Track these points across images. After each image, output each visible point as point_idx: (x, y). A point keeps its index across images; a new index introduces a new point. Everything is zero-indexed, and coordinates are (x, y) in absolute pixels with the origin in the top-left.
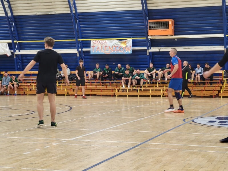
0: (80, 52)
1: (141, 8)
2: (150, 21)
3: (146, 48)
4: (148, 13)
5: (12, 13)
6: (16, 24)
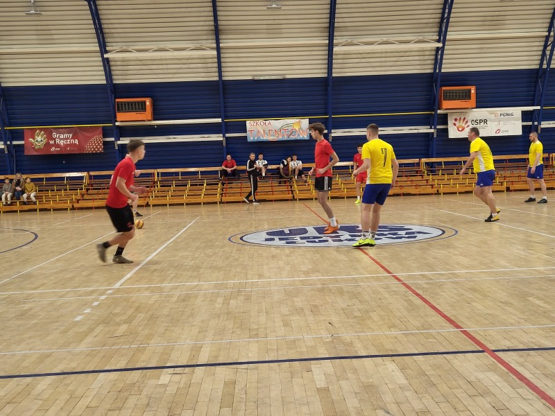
0: (9, 146)
1: (105, 82)
3: (113, 139)
4: (115, 88)
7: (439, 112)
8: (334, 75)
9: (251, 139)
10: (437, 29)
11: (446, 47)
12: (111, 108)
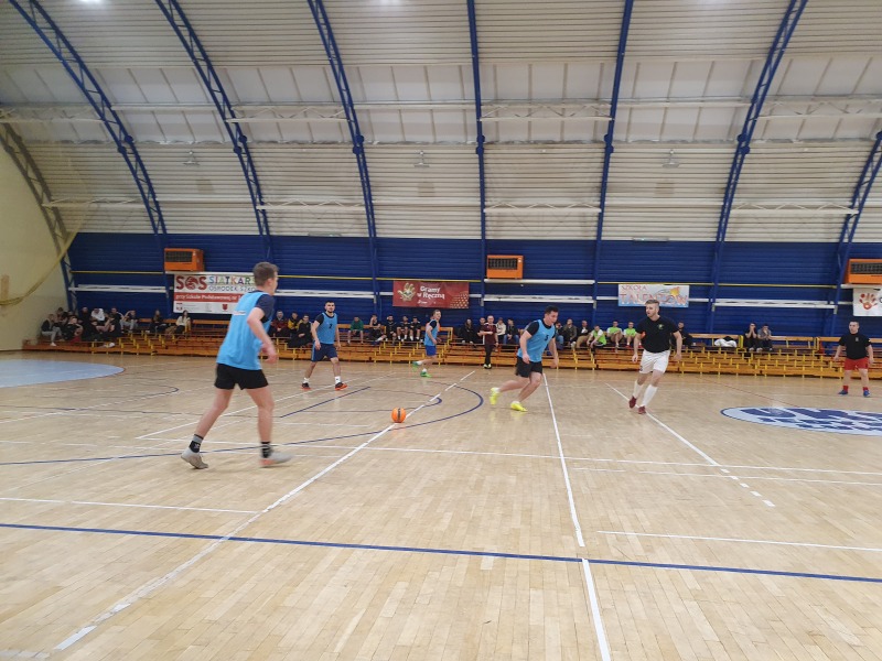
0: (378, 297)
1: (479, 237)
2: (490, 256)
3: (479, 296)
4: (487, 244)
5: (268, 231)
6: (272, 249)
7: (843, 286)
8: (726, 240)
9: (623, 302)
10: (851, 195)
11: (862, 215)
12: (483, 265)
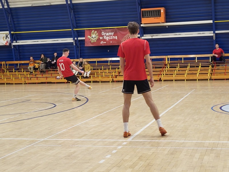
3: (139, 36)
4: (141, 2)
5: (8, 5)
6: (12, 16)
12: (138, 15)
